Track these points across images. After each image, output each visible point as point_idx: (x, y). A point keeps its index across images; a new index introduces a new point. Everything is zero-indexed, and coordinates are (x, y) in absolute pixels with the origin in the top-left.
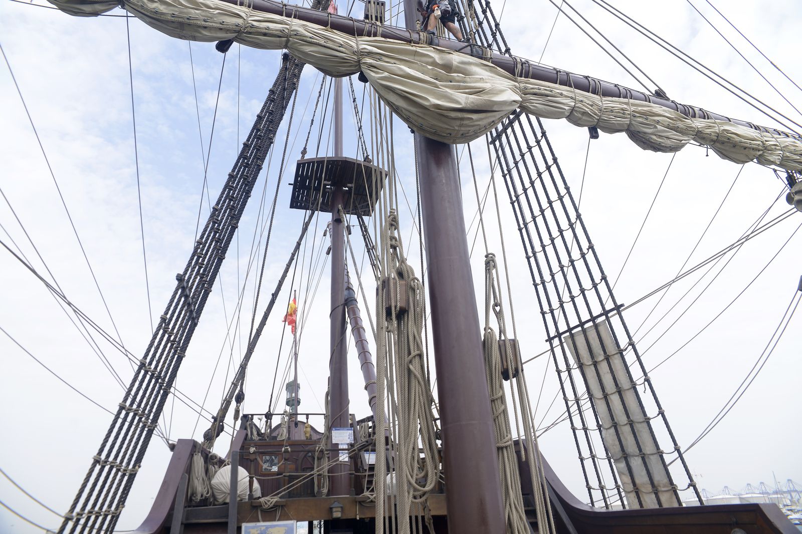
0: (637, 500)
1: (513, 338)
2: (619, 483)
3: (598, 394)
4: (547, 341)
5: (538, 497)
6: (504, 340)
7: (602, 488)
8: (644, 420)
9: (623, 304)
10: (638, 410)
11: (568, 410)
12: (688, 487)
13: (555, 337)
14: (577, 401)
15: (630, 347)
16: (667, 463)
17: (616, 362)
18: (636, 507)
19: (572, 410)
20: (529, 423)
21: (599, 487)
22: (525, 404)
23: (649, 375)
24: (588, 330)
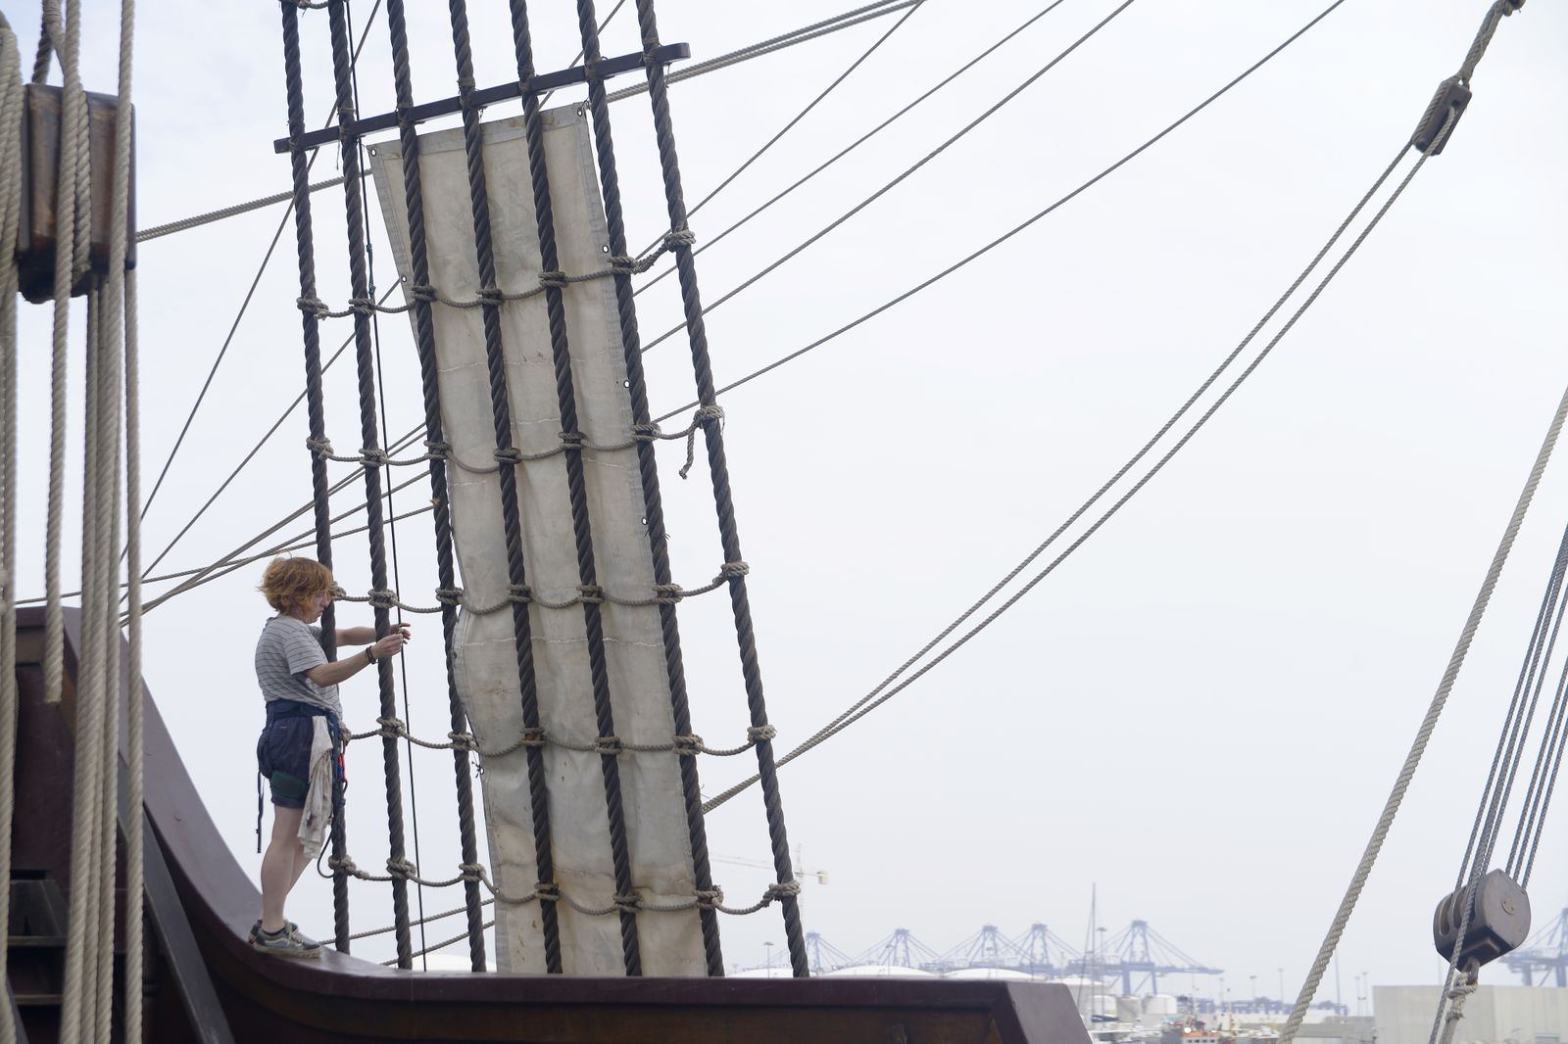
0: (540, 941)
1: (112, 90)
2: (483, 858)
3: (475, 445)
4: (280, 146)
5: (90, 878)
6: (59, 94)
7: (400, 874)
8: (653, 596)
9: (686, 45)
10: (638, 547)
11: (320, 503)
12: (765, 903)
13: (326, 135)
14: (372, 462)
15: (669, 259)
16: (706, 795)
17: (591, 314)
18: (532, 965)
19: (336, 505)
20: (115, 526)
21: (390, 869)
22: (112, 430)
23: (719, 400)
24: (495, 138)
